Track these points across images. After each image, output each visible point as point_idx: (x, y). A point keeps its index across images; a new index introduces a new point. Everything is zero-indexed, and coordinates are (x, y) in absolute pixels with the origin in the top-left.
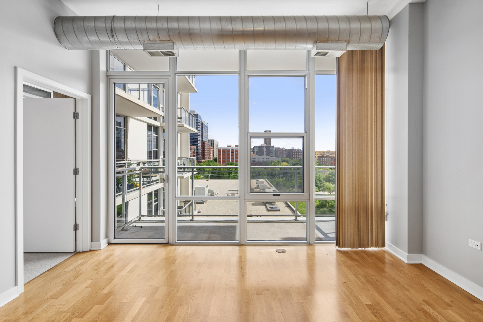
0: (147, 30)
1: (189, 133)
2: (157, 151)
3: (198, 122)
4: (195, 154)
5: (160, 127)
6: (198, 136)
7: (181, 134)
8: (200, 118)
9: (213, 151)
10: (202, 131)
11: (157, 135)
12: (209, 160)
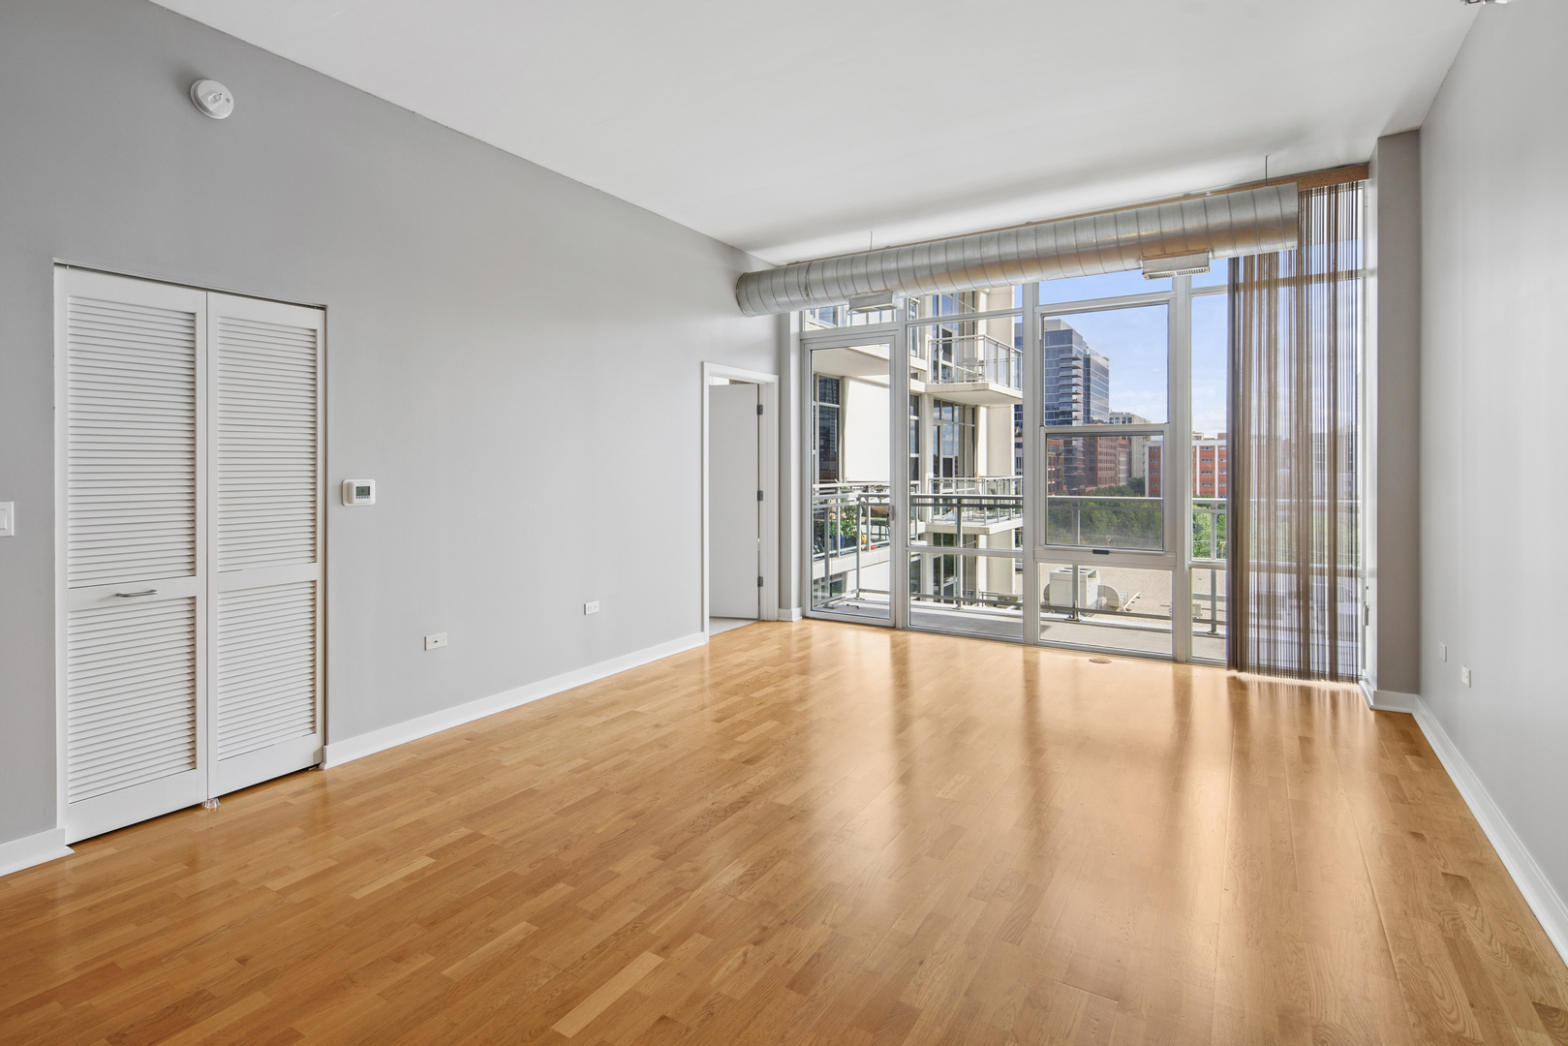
0: (853, 278)
1: (1013, 405)
2: (917, 459)
3: (1074, 355)
4: (1061, 467)
5: (926, 396)
6: (1070, 403)
7: (988, 407)
8: (1081, 343)
9: (1130, 454)
10: (1087, 388)
11: (918, 415)
12: (1113, 485)
